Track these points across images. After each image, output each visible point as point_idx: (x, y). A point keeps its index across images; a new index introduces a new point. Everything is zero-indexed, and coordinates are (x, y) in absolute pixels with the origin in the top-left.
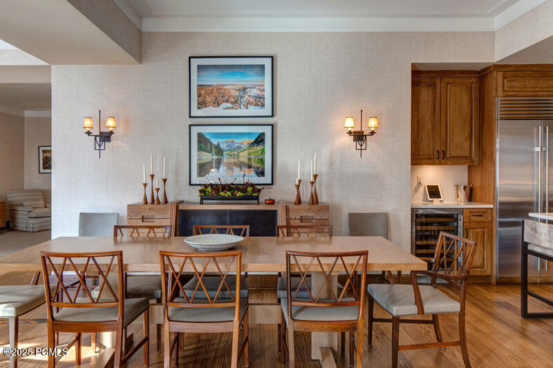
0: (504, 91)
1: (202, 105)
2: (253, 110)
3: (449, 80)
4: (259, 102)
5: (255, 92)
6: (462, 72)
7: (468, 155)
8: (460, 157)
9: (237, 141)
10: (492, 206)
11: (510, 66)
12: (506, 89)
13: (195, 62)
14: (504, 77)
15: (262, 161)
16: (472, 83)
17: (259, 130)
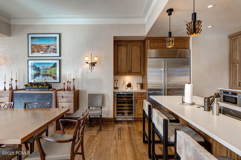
0: (150, 47)
1: (33, 52)
2: (52, 54)
3: (132, 44)
4: (54, 51)
5: (53, 47)
6: (137, 41)
7: (140, 72)
8: (137, 72)
9: (46, 66)
10: (146, 91)
11: (152, 38)
12: (151, 46)
13: (30, 36)
14: (150, 42)
15: (56, 74)
16: (141, 45)
17: (54, 62)
